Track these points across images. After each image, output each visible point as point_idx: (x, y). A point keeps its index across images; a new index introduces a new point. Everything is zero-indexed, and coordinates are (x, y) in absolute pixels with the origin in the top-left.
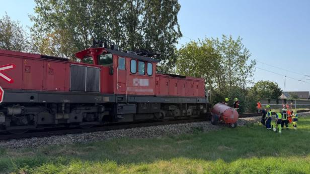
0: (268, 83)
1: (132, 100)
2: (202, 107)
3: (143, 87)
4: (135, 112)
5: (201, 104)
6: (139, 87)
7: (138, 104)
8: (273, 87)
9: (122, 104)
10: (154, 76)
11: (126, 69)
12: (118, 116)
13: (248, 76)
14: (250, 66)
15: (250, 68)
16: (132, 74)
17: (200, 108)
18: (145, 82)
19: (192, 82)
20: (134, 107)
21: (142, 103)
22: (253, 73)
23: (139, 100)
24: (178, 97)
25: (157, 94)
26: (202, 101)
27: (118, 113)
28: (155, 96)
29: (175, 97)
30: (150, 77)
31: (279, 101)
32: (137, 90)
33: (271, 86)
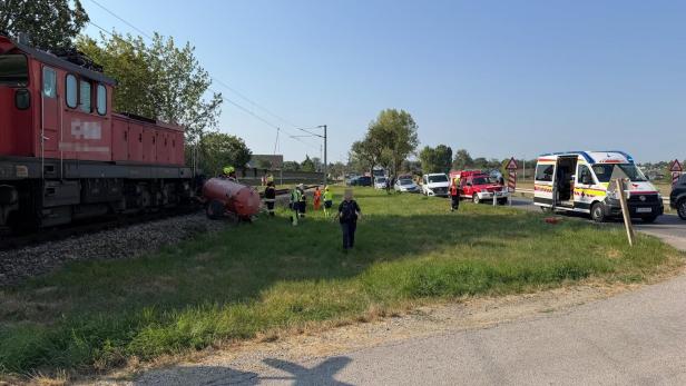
0: (227, 139)
1: (72, 172)
2: (187, 187)
3: (91, 142)
4: (77, 201)
5: (186, 180)
6: (82, 141)
7: (83, 181)
8: (237, 146)
9: (53, 184)
10: (108, 116)
11: (58, 96)
12: (45, 212)
13: (208, 123)
14: (211, 104)
15: (212, 107)
16: (68, 109)
17: (183, 187)
18: (92, 130)
19: (166, 134)
20: (75, 188)
21: (91, 179)
22: (216, 118)
23: (86, 173)
24: (158, 166)
25: (116, 159)
26: (187, 173)
27: (45, 204)
28: (112, 163)
29: (150, 166)
30: (102, 117)
31: (247, 172)
32: (78, 149)
33: (234, 145)
